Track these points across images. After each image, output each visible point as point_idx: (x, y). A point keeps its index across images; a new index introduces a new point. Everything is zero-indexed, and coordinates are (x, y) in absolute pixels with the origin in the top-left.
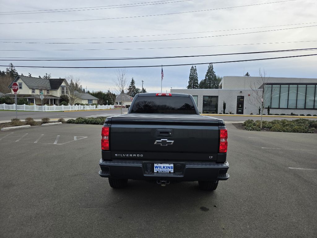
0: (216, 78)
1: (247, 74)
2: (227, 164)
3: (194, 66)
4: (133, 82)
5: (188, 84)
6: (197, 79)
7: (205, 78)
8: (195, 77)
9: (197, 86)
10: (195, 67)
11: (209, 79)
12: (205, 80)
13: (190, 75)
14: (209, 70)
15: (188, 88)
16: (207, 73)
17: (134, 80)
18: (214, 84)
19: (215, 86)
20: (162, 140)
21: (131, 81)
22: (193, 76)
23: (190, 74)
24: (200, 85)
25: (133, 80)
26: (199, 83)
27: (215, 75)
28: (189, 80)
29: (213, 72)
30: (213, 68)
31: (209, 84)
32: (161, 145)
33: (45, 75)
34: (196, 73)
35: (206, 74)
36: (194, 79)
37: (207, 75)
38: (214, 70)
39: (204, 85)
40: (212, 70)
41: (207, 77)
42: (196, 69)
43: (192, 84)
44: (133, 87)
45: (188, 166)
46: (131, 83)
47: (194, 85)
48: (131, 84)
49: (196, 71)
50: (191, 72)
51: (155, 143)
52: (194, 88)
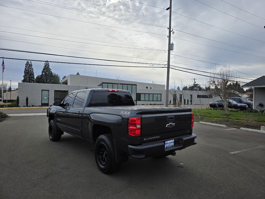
0: (52, 75)
1: (78, 74)
2: (194, 135)
3: (29, 61)
5: (23, 79)
6: (33, 74)
7: (41, 74)
8: (31, 72)
9: (34, 81)
10: (31, 62)
11: (46, 74)
12: (42, 75)
13: (25, 70)
14: (45, 67)
15: (24, 82)
16: (44, 69)
18: (51, 80)
19: (52, 81)
20: (170, 123)
22: (29, 70)
23: (25, 68)
24: (36, 80)
26: (35, 78)
27: (51, 71)
28: (24, 75)
29: (50, 69)
30: (49, 66)
31: (45, 79)
32: (169, 127)
34: (32, 68)
35: (42, 70)
36: (30, 73)
37: (43, 72)
38: (50, 67)
39: (40, 80)
40: (48, 67)
41: (44, 73)
42: (31, 65)
43: (27, 78)
45: (184, 139)
47: (29, 80)
49: (32, 66)
50: (26, 67)
51: (167, 126)
52: (29, 82)
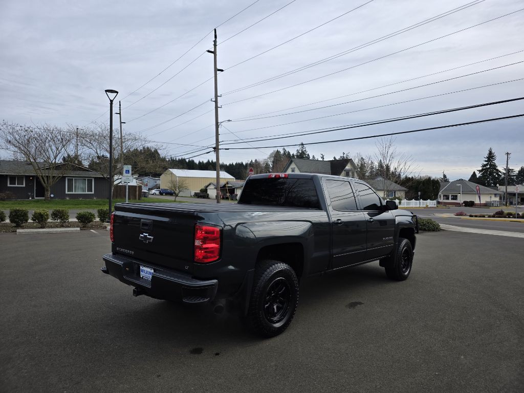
4: (491, 156)
17: (493, 151)
20: (144, 234)
21: (486, 155)
25: (490, 153)
32: (144, 241)
33: (342, 155)
44: (491, 165)
46: (486, 159)
48: (486, 161)
